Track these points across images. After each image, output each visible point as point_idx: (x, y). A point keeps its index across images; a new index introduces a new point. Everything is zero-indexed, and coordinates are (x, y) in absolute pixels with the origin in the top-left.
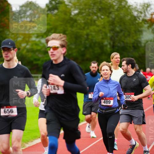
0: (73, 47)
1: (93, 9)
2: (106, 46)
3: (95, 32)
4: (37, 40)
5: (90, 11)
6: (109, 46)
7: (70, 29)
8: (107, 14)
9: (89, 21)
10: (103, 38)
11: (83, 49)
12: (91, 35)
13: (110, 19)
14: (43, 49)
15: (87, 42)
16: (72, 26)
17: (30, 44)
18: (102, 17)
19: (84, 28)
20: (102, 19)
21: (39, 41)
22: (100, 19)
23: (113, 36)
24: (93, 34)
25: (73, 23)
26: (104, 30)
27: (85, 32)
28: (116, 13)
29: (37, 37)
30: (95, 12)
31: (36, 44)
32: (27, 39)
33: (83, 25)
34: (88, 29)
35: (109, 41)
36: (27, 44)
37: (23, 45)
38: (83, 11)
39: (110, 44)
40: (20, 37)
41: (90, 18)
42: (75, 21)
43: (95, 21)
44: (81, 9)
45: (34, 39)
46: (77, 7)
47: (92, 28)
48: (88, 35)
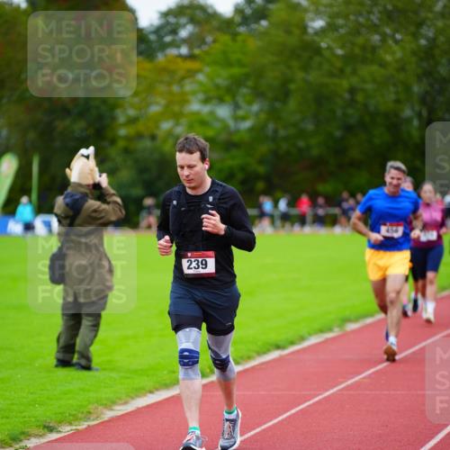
0: (310, 127)
1: (370, 12)
2: (409, 121)
3: (374, 81)
4: (206, 109)
5: (361, 20)
6: (416, 123)
7: (300, 75)
8: (412, 29)
9: (357, 50)
10: (398, 101)
11: (338, 134)
12: (363, 90)
13: (423, 42)
14: (223, 137)
15: (350, 111)
16: (306, 68)
17: (184, 121)
18: (398, 36)
19: (342, 71)
20: (396, 42)
21: (212, 113)
22: (390, 42)
23: (427, 92)
24: (369, 86)
25: (311, 58)
26: (401, 76)
27: (345, 84)
28: (440, 24)
29: (206, 101)
30: (376, 21)
31: (204, 123)
32: (176, 108)
33: (339, 64)
34: (354, 72)
35: (417, 108)
36: (177, 124)
37: (166, 126)
38: (340, 22)
39: (419, 115)
40: (157, 103)
41: (360, 40)
42: (318, 51)
43: (374, 49)
44: (333, 16)
45: (195, 106)
46: (322, 9)
47: (366, 71)
48: (352, 91)
